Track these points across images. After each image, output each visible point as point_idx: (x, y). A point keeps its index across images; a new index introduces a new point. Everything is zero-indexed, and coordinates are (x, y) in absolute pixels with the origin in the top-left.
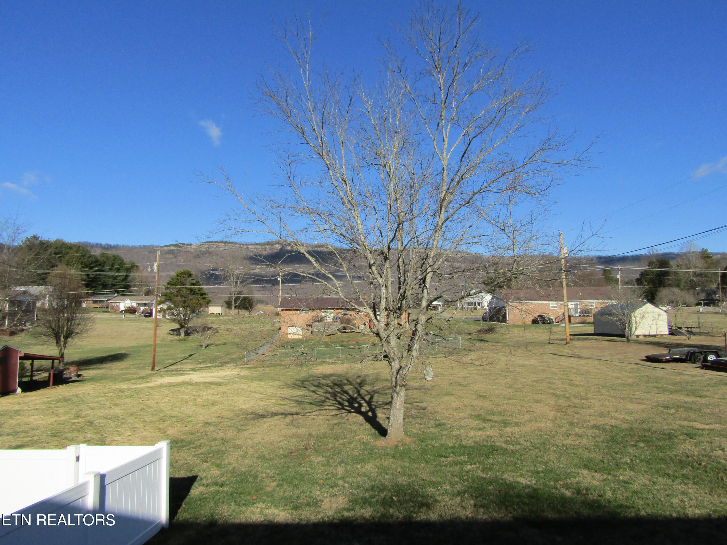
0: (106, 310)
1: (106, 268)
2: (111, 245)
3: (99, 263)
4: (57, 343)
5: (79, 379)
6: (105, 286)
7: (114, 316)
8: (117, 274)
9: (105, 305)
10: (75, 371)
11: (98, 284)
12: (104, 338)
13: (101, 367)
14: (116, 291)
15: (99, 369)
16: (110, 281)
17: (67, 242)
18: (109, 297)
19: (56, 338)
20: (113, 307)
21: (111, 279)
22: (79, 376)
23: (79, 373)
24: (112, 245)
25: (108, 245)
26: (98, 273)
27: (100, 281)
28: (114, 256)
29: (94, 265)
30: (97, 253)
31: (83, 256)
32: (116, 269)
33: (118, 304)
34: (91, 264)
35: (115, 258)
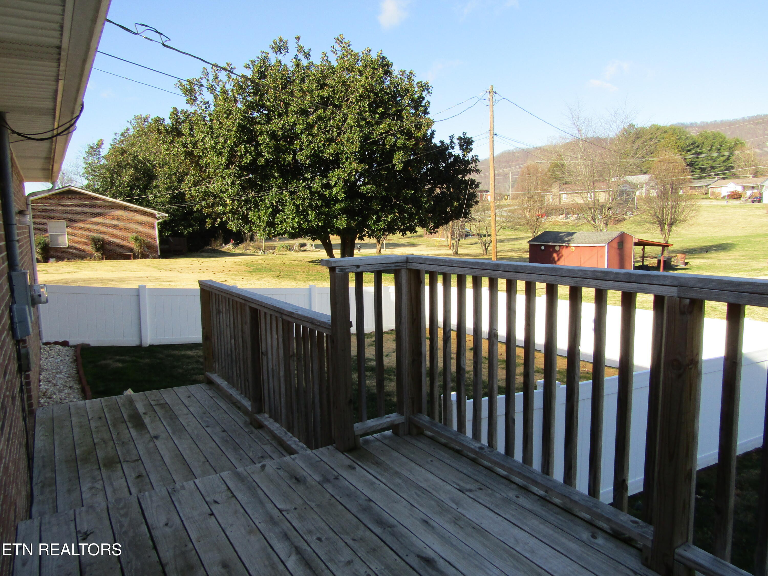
0: (706, 196)
1: (705, 150)
2: (707, 123)
3: (696, 145)
4: (662, 230)
5: (686, 267)
6: (703, 170)
7: (715, 202)
8: (717, 154)
9: (703, 191)
10: (682, 258)
11: (696, 169)
12: (706, 226)
13: (706, 256)
14: (715, 175)
15: (703, 258)
16: (708, 164)
17: (662, 125)
18: (709, 181)
19: (661, 225)
20: (713, 193)
21: (710, 162)
22: (686, 264)
23: (686, 261)
24: (709, 122)
25: (703, 123)
26: (696, 156)
27: (698, 165)
28: (713, 135)
29: (691, 147)
30: (694, 133)
31: (679, 139)
32: (716, 149)
33: (719, 189)
34: (688, 146)
35: (715, 136)
